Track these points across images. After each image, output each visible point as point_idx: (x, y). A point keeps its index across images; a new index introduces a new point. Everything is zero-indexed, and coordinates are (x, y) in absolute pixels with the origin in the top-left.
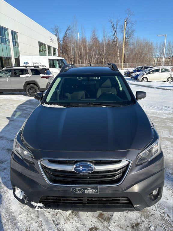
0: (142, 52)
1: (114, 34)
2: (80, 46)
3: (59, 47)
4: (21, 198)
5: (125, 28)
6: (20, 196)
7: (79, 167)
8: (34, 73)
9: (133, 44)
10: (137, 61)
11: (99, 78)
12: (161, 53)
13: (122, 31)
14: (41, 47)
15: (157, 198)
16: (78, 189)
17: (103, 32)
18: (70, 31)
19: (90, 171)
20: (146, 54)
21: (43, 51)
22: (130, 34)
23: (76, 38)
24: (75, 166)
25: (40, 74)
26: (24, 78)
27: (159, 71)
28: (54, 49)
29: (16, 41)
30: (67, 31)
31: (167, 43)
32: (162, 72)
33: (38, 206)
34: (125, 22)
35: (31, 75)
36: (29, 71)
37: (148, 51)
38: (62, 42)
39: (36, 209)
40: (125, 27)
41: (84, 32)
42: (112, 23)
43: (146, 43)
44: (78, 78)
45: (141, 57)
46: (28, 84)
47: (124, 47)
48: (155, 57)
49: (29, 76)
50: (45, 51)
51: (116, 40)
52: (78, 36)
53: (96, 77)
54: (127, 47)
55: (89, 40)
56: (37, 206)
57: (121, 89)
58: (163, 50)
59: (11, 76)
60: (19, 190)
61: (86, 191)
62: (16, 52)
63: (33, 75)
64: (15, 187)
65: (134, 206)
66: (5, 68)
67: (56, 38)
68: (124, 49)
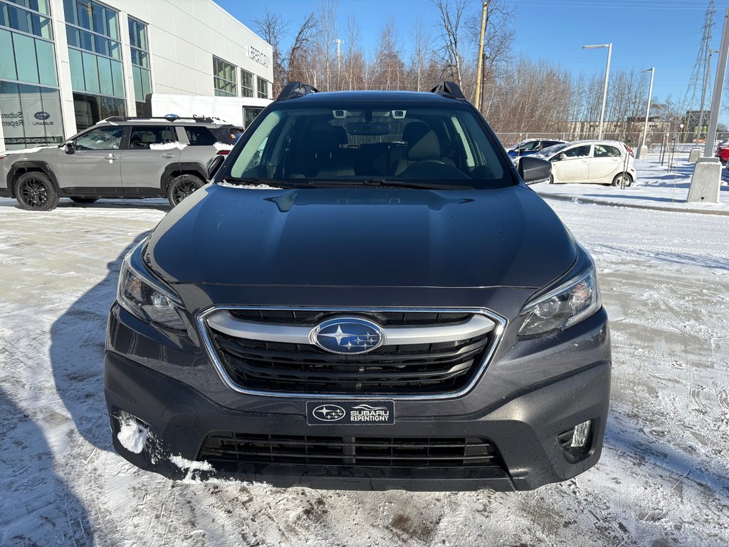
0: (536, 102)
1: (449, 44)
2: (343, 78)
3: (278, 80)
4: (138, 450)
5: (484, 25)
6: (136, 445)
7: (333, 329)
8: (195, 138)
9: (509, 78)
10: (520, 128)
11: (401, 114)
12: (594, 109)
13: (476, 35)
14: (221, 73)
15: (585, 458)
16: (327, 408)
17: (417, 37)
18: (314, 30)
19: (368, 343)
20: (548, 109)
21: (226, 85)
22: (499, 45)
23: (332, 52)
24: (318, 328)
25: (214, 143)
26: (165, 155)
27: (589, 151)
28: (262, 82)
29: (143, 48)
30: (302, 31)
31: (614, 78)
32: (596, 155)
33: (195, 470)
34: (484, 6)
35: (185, 145)
36: (181, 133)
37: (555, 100)
38: (286, 65)
39: (187, 480)
40: (484, 21)
41: (355, 34)
42: (444, 11)
43: (548, 76)
44: (334, 112)
45: (532, 117)
46: (175, 174)
47: (479, 82)
48: (577, 118)
49: (179, 149)
50: (232, 87)
51: (454, 63)
52: (339, 49)
53: (393, 112)
54: (488, 85)
55: (370, 59)
56: (192, 469)
57: (471, 162)
58: (600, 97)
59: (123, 147)
60: (134, 426)
61: (355, 416)
62: (143, 82)
63: (192, 143)
64: (118, 415)
65: (512, 471)
66: (103, 122)
67: (269, 50)
68: (478, 88)
